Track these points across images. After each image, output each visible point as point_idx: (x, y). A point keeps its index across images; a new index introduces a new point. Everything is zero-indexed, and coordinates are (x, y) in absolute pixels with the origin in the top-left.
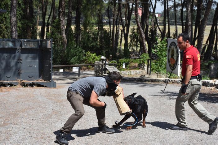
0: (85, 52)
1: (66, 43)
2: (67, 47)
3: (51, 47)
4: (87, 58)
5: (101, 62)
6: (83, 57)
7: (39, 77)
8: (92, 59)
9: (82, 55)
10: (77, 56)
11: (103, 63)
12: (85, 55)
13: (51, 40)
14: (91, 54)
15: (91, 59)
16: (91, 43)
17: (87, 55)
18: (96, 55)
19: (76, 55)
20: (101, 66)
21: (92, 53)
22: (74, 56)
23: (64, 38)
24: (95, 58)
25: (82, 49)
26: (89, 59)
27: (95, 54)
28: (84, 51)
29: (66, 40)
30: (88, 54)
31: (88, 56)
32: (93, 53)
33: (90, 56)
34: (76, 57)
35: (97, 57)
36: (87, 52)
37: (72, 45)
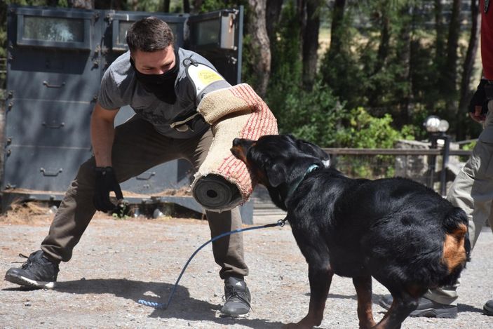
0: (348, 108)
1: (268, 68)
2: (270, 85)
3: (236, 44)
4: (353, 135)
5: (426, 145)
6: (335, 129)
7: (179, 180)
8: (376, 141)
9: (333, 120)
10: (313, 124)
11: (434, 145)
12: (346, 123)
13: (238, 16)
14: (371, 119)
15: (372, 140)
17: (353, 122)
18: (390, 124)
19: (307, 121)
20: (425, 159)
21: (374, 116)
22: (301, 124)
23: (260, 48)
24: (386, 138)
25: (335, 94)
26: (360, 139)
27: (388, 119)
28: (339, 107)
29: (267, 55)
30: (356, 119)
31: (356, 128)
32: (381, 116)
33: (367, 126)
34: (306, 128)
35: (394, 133)
36: (353, 111)
37: (292, 80)
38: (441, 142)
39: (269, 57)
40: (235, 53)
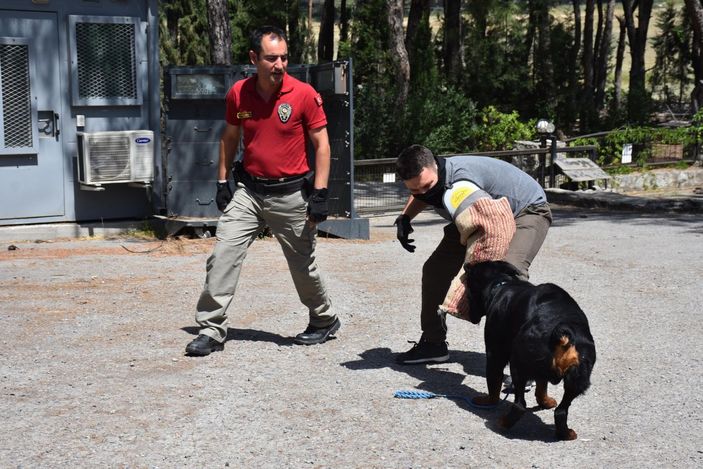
0: (480, 108)
1: (408, 77)
2: (410, 92)
3: (348, 90)
4: (486, 130)
5: (537, 144)
6: (469, 126)
8: (506, 134)
9: (466, 119)
10: (449, 123)
11: (544, 145)
12: (479, 121)
13: (348, 66)
14: (501, 115)
15: (502, 134)
16: (501, 75)
17: (485, 119)
18: (517, 119)
19: (444, 122)
20: (537, 157)
21: (504, 112)
22: (439, 125)
23: (400, 61)
24: (515, 130)
25: (467, 96)
26: (492, 133)
27: (515, 115)
28: (473, 106)
29: (406, 65)
30: (487, 117)
31: (488, 124)
32: (511, 113)
33: (498, 121)
34: (443, 127)
35: (522, 125)
36: (485, 109)
37: (430, 85)
38: (549, 142)
39: (408, 68)
40: (347, 98)
